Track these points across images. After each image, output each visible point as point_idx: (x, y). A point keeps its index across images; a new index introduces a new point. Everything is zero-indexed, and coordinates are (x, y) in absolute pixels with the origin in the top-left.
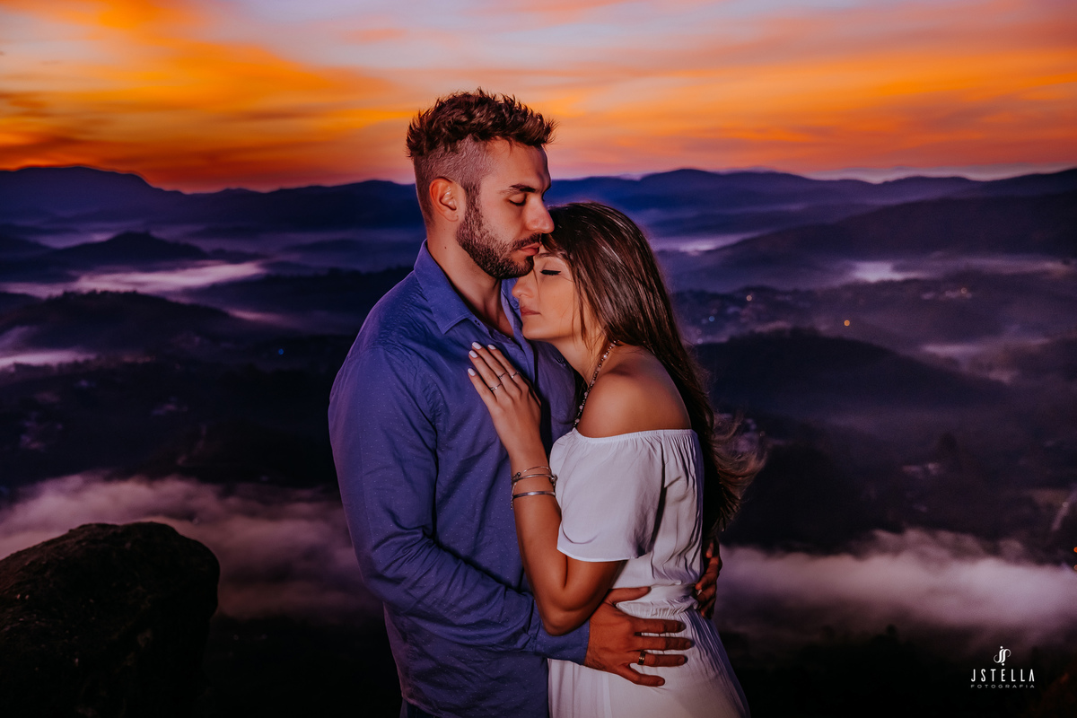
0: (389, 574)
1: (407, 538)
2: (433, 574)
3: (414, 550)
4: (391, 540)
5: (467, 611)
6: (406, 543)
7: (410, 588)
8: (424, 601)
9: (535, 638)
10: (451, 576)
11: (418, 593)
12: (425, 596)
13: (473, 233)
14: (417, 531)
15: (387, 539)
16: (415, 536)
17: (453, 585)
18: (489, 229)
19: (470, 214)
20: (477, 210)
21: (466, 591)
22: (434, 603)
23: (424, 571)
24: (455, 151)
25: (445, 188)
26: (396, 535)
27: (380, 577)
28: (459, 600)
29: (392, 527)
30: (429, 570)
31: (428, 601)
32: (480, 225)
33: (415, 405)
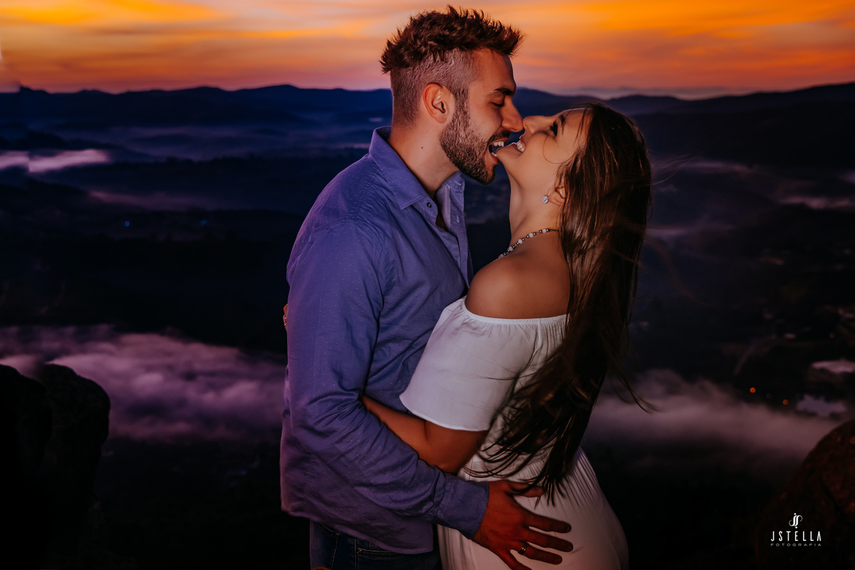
0: (319, 427)
1: (344, 398)
2: (359, 432)
3: (347, 409)
4: (329, 397)
5: (384, 471)
6: (342, 402)
7: (337, 442)
8: (348, 456)
9: (438, 505)
10: (375, 436)
11: (342, 447)
12: (348, 452)
13: (457, 134)
14: (354, 393)
15: (326, 395)
16: (350, 397)
17: (375, 445)
18: (474, 129)
19: (457, 117)
20: (465, 113)
21: (386, 452)
22: (356, 458)
23: (353, 428)
24: (444, 60)
25: (435, 93)
26: (336, 393)
27: (311, 430)
28: (378, 460)
29: (335, 386)
30: (357, 428)
31: (351, 456)
32: (467, 125)
33: (376, 280)
